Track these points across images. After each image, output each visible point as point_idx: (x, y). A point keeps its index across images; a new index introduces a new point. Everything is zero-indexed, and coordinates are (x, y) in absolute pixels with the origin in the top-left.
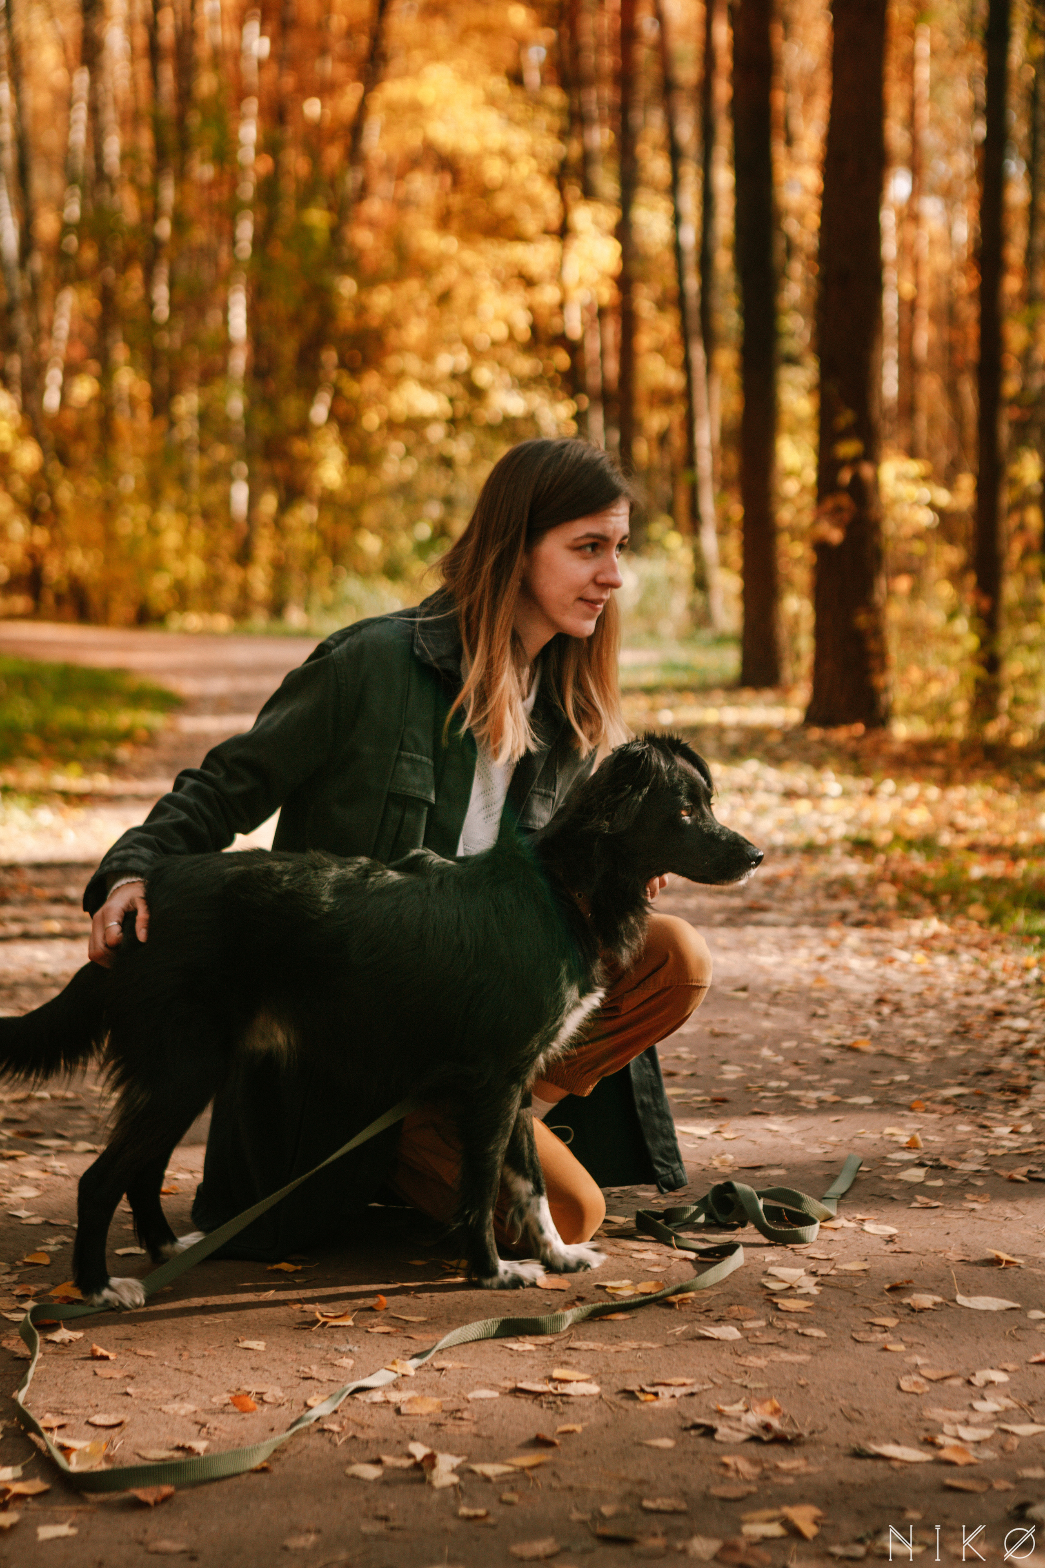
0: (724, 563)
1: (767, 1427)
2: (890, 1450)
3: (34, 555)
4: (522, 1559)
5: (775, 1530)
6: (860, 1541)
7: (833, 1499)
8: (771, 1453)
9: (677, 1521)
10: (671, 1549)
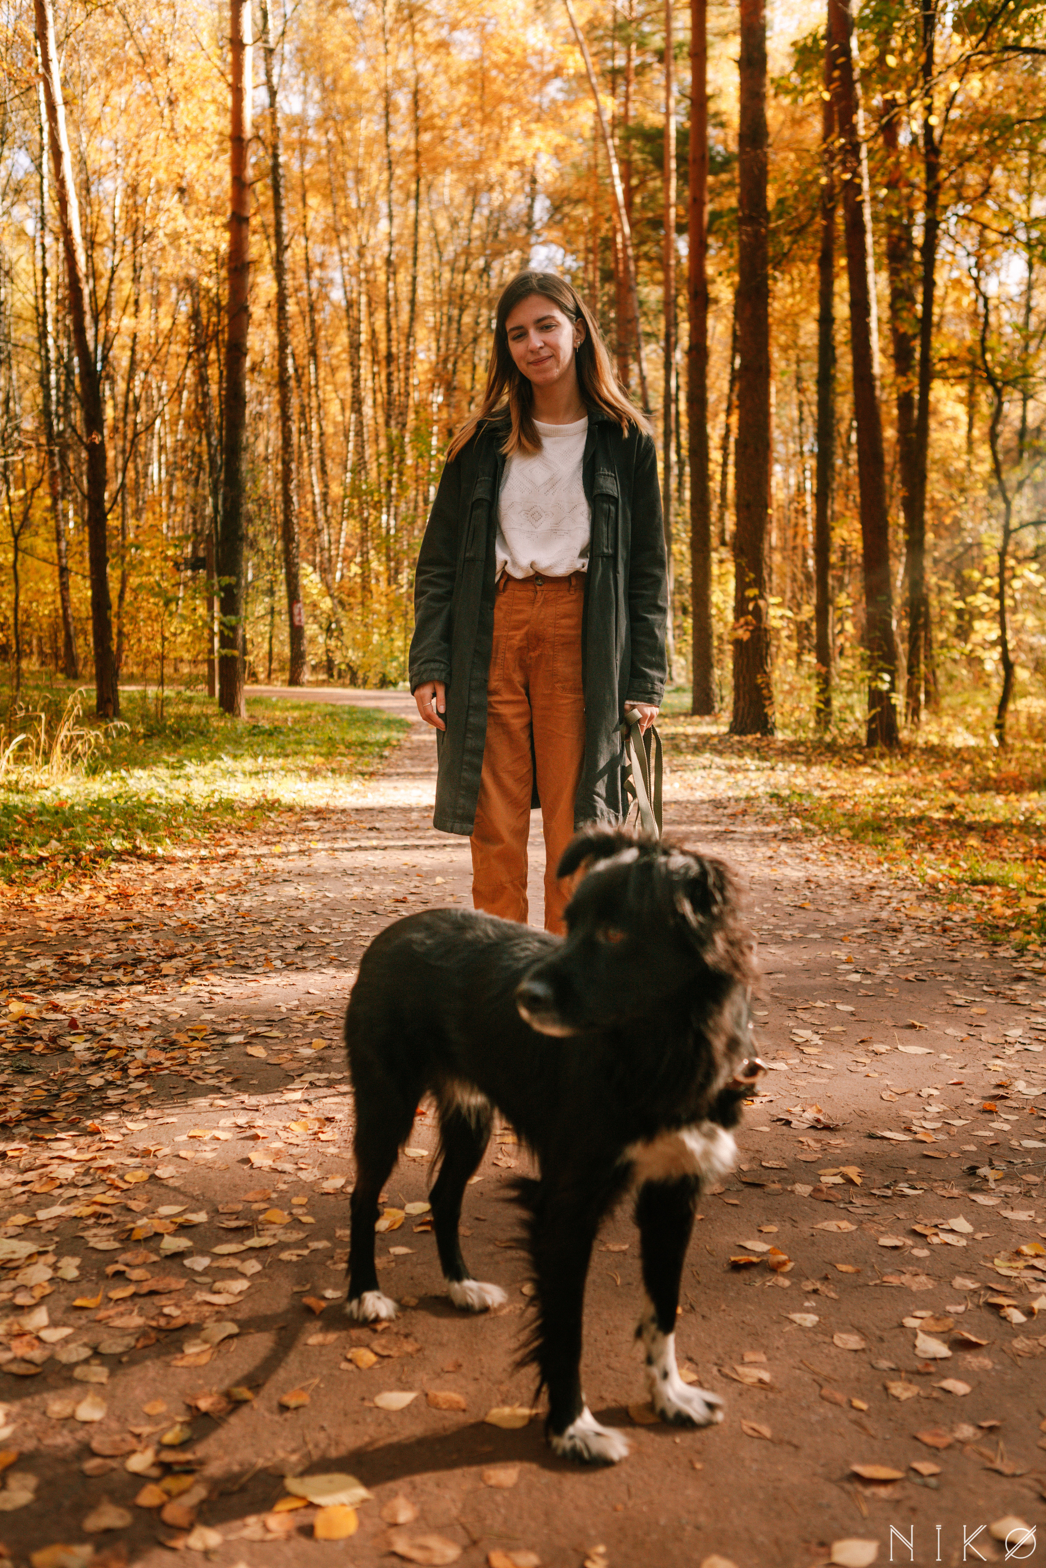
0: (680, 652)
1: (818, 1121)
2: (888, 1134)
3: (329, 653)
5: (839, 1180)
6: (888, 1187)
7: (865, 1163)
8: (824, 1135)
9: (785, 1174)
10: (785, 1190)
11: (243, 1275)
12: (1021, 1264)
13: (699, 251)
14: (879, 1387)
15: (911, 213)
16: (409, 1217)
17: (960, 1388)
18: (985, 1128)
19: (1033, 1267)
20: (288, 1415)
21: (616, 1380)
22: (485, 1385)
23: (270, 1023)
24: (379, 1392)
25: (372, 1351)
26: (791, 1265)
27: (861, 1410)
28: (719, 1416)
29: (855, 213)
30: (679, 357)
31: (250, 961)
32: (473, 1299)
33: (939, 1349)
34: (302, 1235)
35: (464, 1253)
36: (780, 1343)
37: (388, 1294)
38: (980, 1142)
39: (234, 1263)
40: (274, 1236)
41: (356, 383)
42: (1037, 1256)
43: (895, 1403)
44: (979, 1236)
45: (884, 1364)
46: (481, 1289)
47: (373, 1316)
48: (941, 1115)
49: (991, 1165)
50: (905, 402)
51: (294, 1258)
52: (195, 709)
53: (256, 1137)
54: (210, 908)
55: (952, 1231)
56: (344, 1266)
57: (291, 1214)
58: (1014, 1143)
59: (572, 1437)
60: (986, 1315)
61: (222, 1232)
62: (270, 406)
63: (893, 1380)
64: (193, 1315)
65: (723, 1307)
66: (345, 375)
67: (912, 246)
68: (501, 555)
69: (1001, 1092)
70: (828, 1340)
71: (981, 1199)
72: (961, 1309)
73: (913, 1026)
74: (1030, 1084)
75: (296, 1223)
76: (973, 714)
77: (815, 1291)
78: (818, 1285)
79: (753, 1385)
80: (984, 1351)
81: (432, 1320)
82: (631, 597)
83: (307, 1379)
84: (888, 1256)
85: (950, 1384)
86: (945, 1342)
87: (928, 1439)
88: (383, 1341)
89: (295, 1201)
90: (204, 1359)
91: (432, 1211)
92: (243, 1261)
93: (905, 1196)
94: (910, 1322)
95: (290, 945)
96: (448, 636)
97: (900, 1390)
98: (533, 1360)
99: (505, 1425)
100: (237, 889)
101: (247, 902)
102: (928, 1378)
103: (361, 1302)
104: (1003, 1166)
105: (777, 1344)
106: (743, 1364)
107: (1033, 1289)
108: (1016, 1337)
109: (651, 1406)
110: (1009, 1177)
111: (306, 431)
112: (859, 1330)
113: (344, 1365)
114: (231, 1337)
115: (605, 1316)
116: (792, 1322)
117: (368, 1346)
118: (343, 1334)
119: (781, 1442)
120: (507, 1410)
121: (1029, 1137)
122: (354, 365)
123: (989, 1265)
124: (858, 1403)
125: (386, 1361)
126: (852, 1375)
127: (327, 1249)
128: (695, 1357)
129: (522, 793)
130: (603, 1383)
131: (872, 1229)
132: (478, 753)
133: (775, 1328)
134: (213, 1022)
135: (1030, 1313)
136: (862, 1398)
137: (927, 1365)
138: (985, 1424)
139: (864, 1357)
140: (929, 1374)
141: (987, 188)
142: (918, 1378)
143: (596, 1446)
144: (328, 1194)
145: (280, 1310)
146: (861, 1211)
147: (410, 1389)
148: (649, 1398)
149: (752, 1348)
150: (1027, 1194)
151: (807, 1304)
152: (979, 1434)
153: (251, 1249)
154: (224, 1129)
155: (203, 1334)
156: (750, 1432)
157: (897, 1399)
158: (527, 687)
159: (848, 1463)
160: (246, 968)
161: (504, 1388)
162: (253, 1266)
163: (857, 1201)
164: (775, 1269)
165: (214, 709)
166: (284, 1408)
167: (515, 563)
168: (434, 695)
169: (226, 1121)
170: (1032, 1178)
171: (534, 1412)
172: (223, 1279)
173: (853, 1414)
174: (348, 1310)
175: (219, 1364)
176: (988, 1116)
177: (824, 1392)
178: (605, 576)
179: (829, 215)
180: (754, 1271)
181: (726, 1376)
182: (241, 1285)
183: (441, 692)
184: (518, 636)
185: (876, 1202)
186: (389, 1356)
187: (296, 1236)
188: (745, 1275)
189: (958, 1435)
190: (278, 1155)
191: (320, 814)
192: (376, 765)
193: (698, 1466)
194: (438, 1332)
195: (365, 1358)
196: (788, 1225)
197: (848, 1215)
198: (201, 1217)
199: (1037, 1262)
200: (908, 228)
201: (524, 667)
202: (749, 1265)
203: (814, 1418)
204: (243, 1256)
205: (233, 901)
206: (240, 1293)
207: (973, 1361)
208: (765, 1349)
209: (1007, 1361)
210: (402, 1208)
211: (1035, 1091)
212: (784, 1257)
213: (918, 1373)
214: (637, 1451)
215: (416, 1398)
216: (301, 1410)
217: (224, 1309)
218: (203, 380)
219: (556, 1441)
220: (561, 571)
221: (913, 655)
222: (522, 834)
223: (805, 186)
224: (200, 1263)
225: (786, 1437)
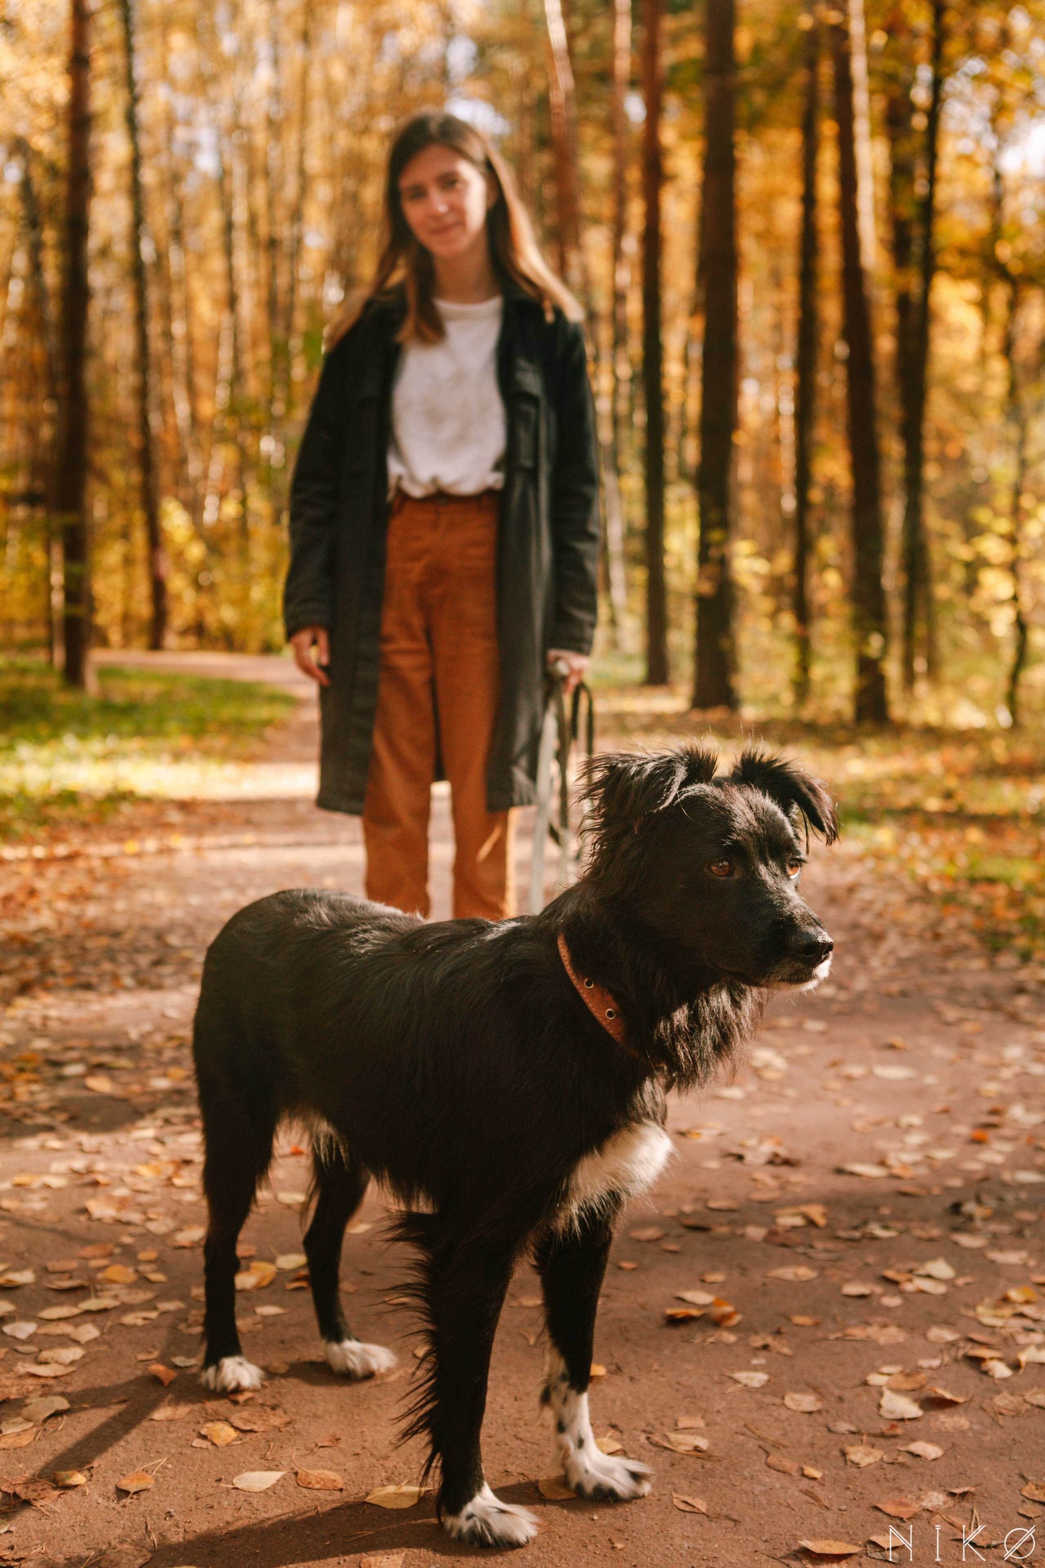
0: (630, 611)
1: (776, 1155)
2: (859, 1168)
3: (200, 613)
4: (639, 1241)
5: (798, 1221)
6: (856, 1228)
7: (831, 1202)
8: (783, 1171)
9: (734, 1216)
10: (733, 1234)
11: (77, 1342)
12: (1007, 1311)
13: (655, 111)
14: (836, 1453)
15: (912, 66)
16: (281, 1272)
17: (931, 1451)
18: (975, 1159)
19: (1021, 1315)
20: (127, 1501)
21: (525, 1451)
22: (367, 1461)
23: (117, 1050)
24: (239, 1472)
25: (233, 1426)
26: (737, 1319)
27: (814, 1479)
28: (646, 1488)
29: (843, 62)
30: (631, 245)
31: (94, 980)
32: (355, 1364)
33: (909, 1408)
34: (149, 1295)
35: (347, 1312)
36: (721, 1405)
37: (251, 1360)
38: (967, 1176)
39: (66, 1329)
40: (116, 1297)
41: (230, 275)
42: (1027, 1302)
43: (854, 1470)
44: (961, 1281)
45: (843, 1427)
46: (364, 1351)
47: (233, 1385)
48: (923, 1147)
49: (979, 1200)
50: (903, 303)
51: (140, 1322)
52: (31, 682)
53: (96, 1184)
54: (46, 919)
55: (929, 1276)
56: (198, 1329)
57: (137, 1271)
58: (1007, 1176)
59: (470, 1517)
60: (967, 1371)
61: (51, 1295)
62: (123, 301)
63: (852, 1445)
64: (14, 1390)
65: (656, 1367)
66: (217, 264)
67: (912, 108)
68: (395, 468)
69: (994, 1119)
70: (778, 1401)
71: (966, 1240)
72: (936, 1363)
73: (892, 1047)
74: (1028, 1109)
75: (143, 1281)
76: (979, 685)
77: (765, 1347)
78: (769, 1340)
79: (687, 1454)
80: (960, 1410)
81: (306, 1388)
82: (556, 522)
83: (152, 1459)
84: (853, 1306)
85: (918, 1447)
86: (915, 1400)
87: (891, 1509)
88: (245, 1414)
89: (143, 1256)
90: (26, 1440)
91: (310, 1264)
92: (77, 1326)
93: (874, 1238)
94: (875, 1379)
95: (144, 960)
96: (330, 569)
97: (860, 1455)
98: (423, 1427)
99: (389, 1505)
100: (80, 896)
101: (92, 911)
102: (892, 1441)
103: (219, 1369)
104: (993, 1203)
105: (718, 1407)
106: (676, 1430)
107: (1022, 1339)
108: (999, 1392)
109: (564, 1481)
110: (999, 1215)
111: (168, 335)
112: (815, 1389)
113: (197, 1443)
114: (58, 1414)
115: (514, 1379)
116: (737, 1382)
117: (227, 1420)
118: (197, 1407)
119: (718, 1517)
120: (391, 1489)
121: (1024, 1168)
122: (228, 251)
123: (971, 1313)
124: (810, 1471)
125: (249, 1436)
126: (806, 1440)
127: (179, 1311)
128: (620, 1424)
129: (423, 763)
130: (509, 1455)
131: (835, 1275)
132: (369, 714)
133: (716, 1389)
134: (45, 1051)
135: (1016, 1366)
136: (816, 1464)
137: (893, 1427)
138: (958, 1491)
139: (820, 1419)
140: (895, 1436)
141: (1005, 38)
142: (882, 1441)
143: (499, 1525)
144: (183, 1248)
145: (120, 1382)
146: (824, 1256)
147: (277, 1468)
148: (562, 1472)
149: (688, 1413)
150: (1019, 1233)
151: (755, 1362)
152: (951, 1502)
153: (88, 1312)
154: (57, 1175)
155: (25, 1412)
156: (682, 1506)
157: (857, 1465)
158: (429, 633)
159: (795, 1538)
160: (88, 987)
161: (389, 1464)
162: (89, 1332)
163: (819, 1245)
164: (718, 1323)
165: (53, 682)
166: (122, 1493)
167: (413, 479)
168: (314, 642)
169: (59, 1166)
170: (1026, 1216)
171: (424, 1489)
172: (51, 1348)
173: (805, 1484)
174: (203, 1380)
175: (44, 1444)
176: (975, 1147)
177: (770, 1460)
178: (524, 497)
179: (812, 65)
180: (694, 1326)
181: (656, 1445)
182: (75, 1353)
183: (323, 639)
184: (416, 569)
185: (840, 1246)
186: (251, 1431)
187: (142, 1296)
188: (683, 1331)
189: (926, 1504)
190: (122, 1203)
191: (185, 806)
192: (256, 747)
193: (619, 1546)
194: (312, 1402)
195: (223, 1434)
196: (736, 1273)
197: (808, 1260)
198: (26, 1277)
199: (1028, 1310)
200: (908, 86)
201: (426, 609)
202: (687, 1320)
203: (758, 1489)
204: (78, 1320)
205: (75, 909)
206: (72, 1363)
207: (946, 1420)
208: (704, 1413)
209: (987, 1421)
210: (272, 1261)
211: (1034, 1118)
212: (728, 1309)
213: (883, 1435)
214: (547, 1529)
215: (284, 1478)
216: (143, 1495)
217: (51, 1382)
218: (36, 267)
219: (449, 1521)
220: (469, 487)
221: (910, 616)
222: (423, 814)
223: (784, 30)
224: (23, 1329)
225: (724, 1512)
